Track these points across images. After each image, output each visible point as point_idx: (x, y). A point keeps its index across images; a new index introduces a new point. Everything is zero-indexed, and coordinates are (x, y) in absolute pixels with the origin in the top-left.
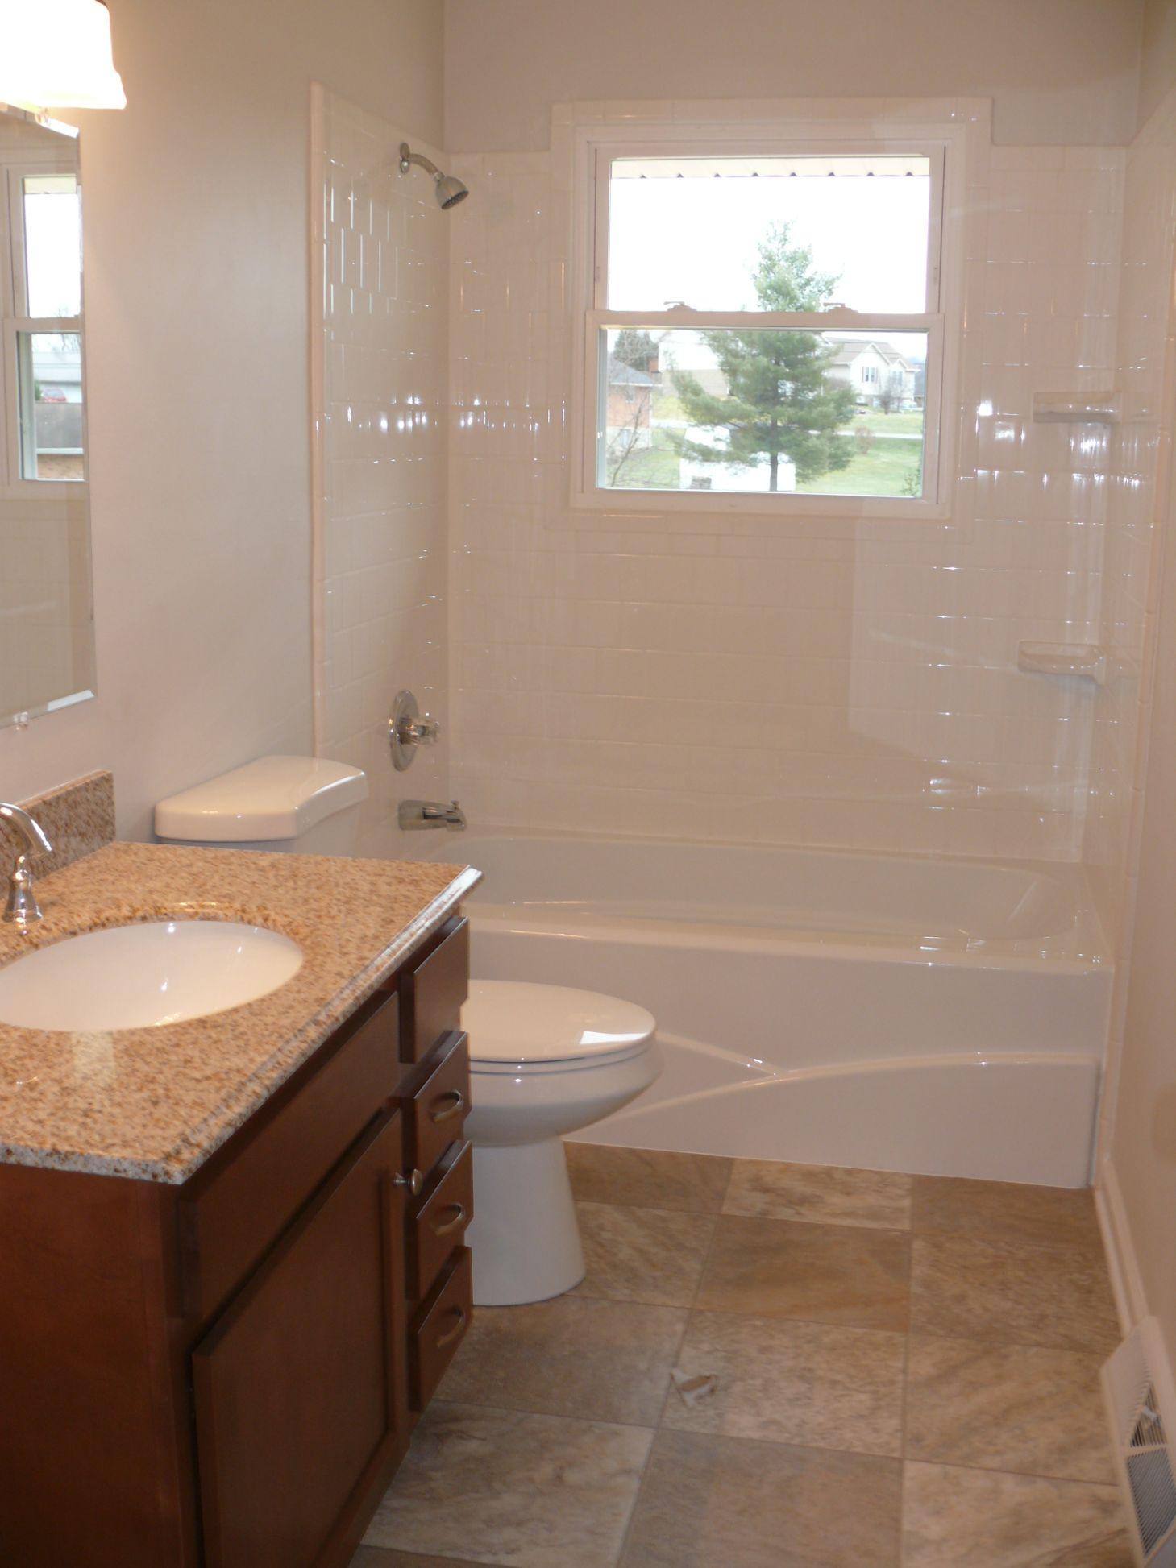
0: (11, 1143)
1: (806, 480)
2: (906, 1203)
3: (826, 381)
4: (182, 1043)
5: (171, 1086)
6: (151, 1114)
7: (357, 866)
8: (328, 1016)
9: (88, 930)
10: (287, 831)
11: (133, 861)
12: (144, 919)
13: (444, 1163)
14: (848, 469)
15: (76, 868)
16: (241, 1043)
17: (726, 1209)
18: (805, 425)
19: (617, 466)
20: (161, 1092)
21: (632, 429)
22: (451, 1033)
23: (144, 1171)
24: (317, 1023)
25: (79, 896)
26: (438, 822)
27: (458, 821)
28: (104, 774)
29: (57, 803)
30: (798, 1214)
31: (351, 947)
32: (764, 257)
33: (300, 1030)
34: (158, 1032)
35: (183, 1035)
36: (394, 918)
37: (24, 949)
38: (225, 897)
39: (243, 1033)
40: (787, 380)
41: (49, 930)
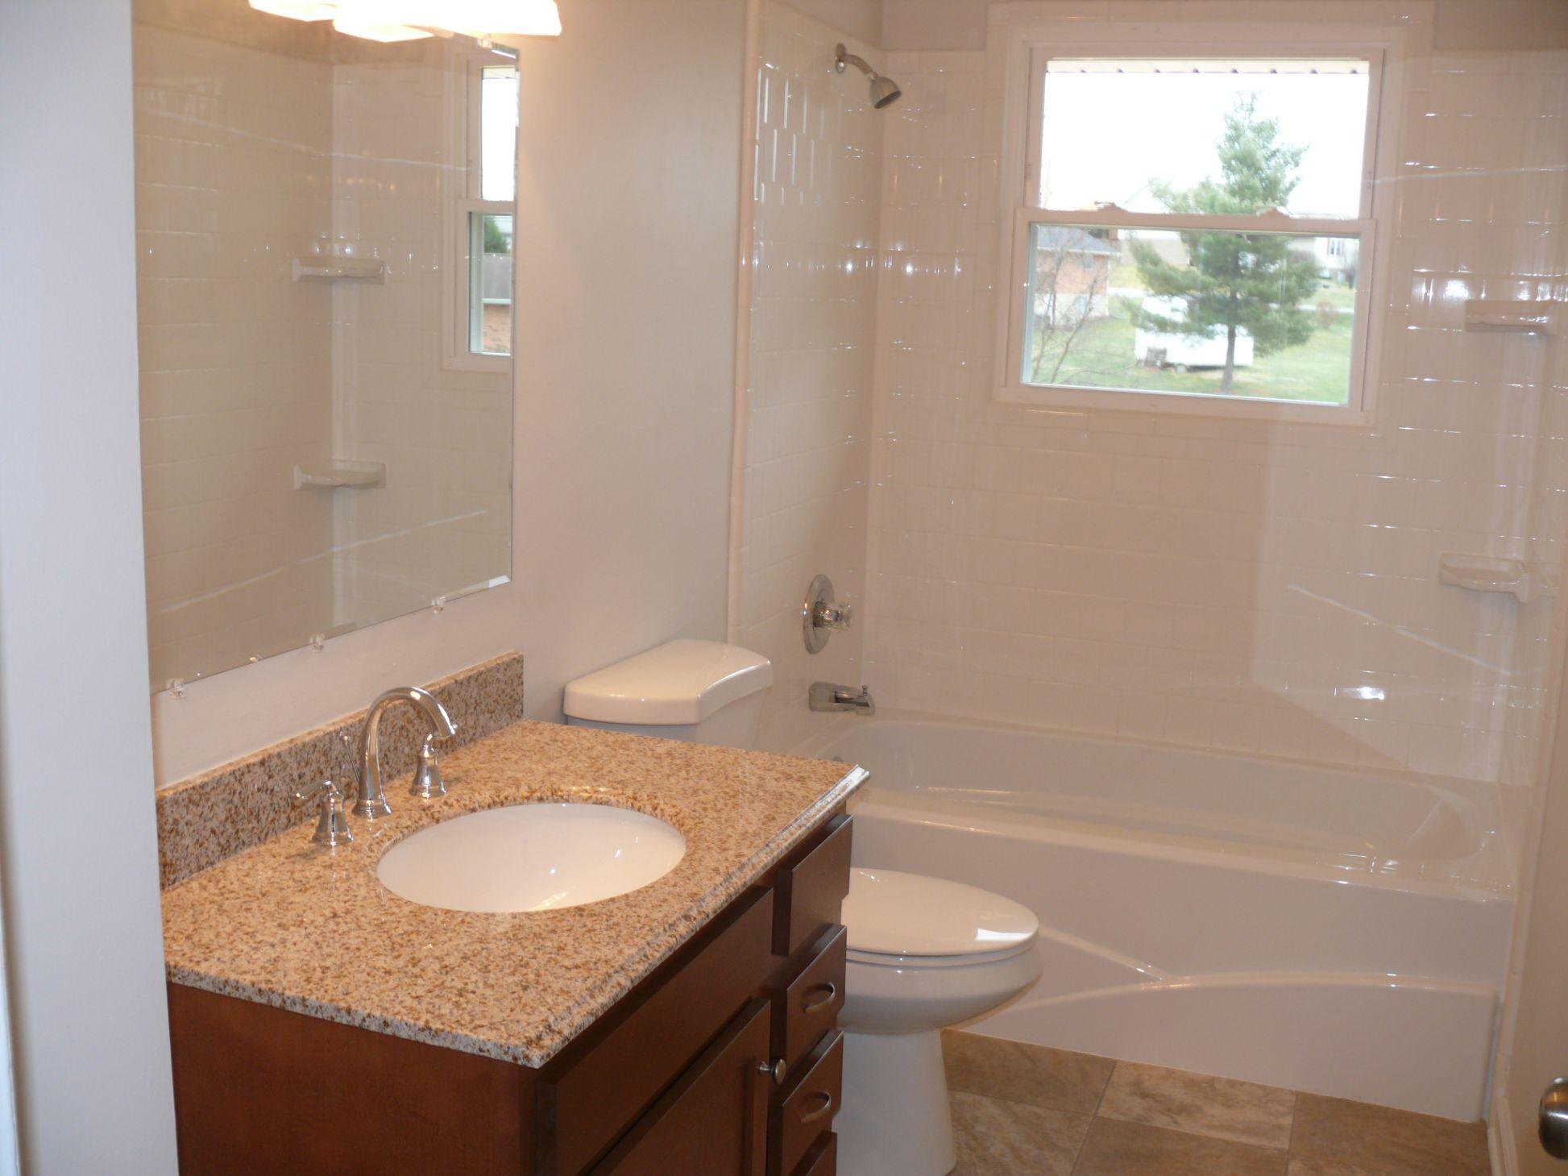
0: (389, 1017)
1: (1263, 354)
2: (1287, 1121)
3: (1289, 254)
4: (558, 930)
5: (542, 972)
6: (520, 998)
7: (749, 759)
8: (699, 912)
9: (486, 807)
10: (690, 717)
11: (538, 741)
12: (540, 800)
13: (817, 1050)
14: (1308, 344)
15: (484, 745)
16: (613, 933)
17: (1103, 1112)
18: (1266, 298)
19: (1069, 335)
20: (532, 977)
21: (1087, 296)
22: (829, 926)
23: (506, 1053)
24: (687, 917)
25: (483, 773)
26: (848, 705)
27: (866, 705)
28: (516, 656)
29: (469, 683)
30: (1176, 1122)
31: (731, 843)
32: (1231, 127)
33: (670, 925)
34: (537, 917)
35: (560, 921)
36: (776, 816)
37: (425, 823)
38: (619, 783)
39: (617, 924)
40: (1249, 251)
41: (451, 806)
